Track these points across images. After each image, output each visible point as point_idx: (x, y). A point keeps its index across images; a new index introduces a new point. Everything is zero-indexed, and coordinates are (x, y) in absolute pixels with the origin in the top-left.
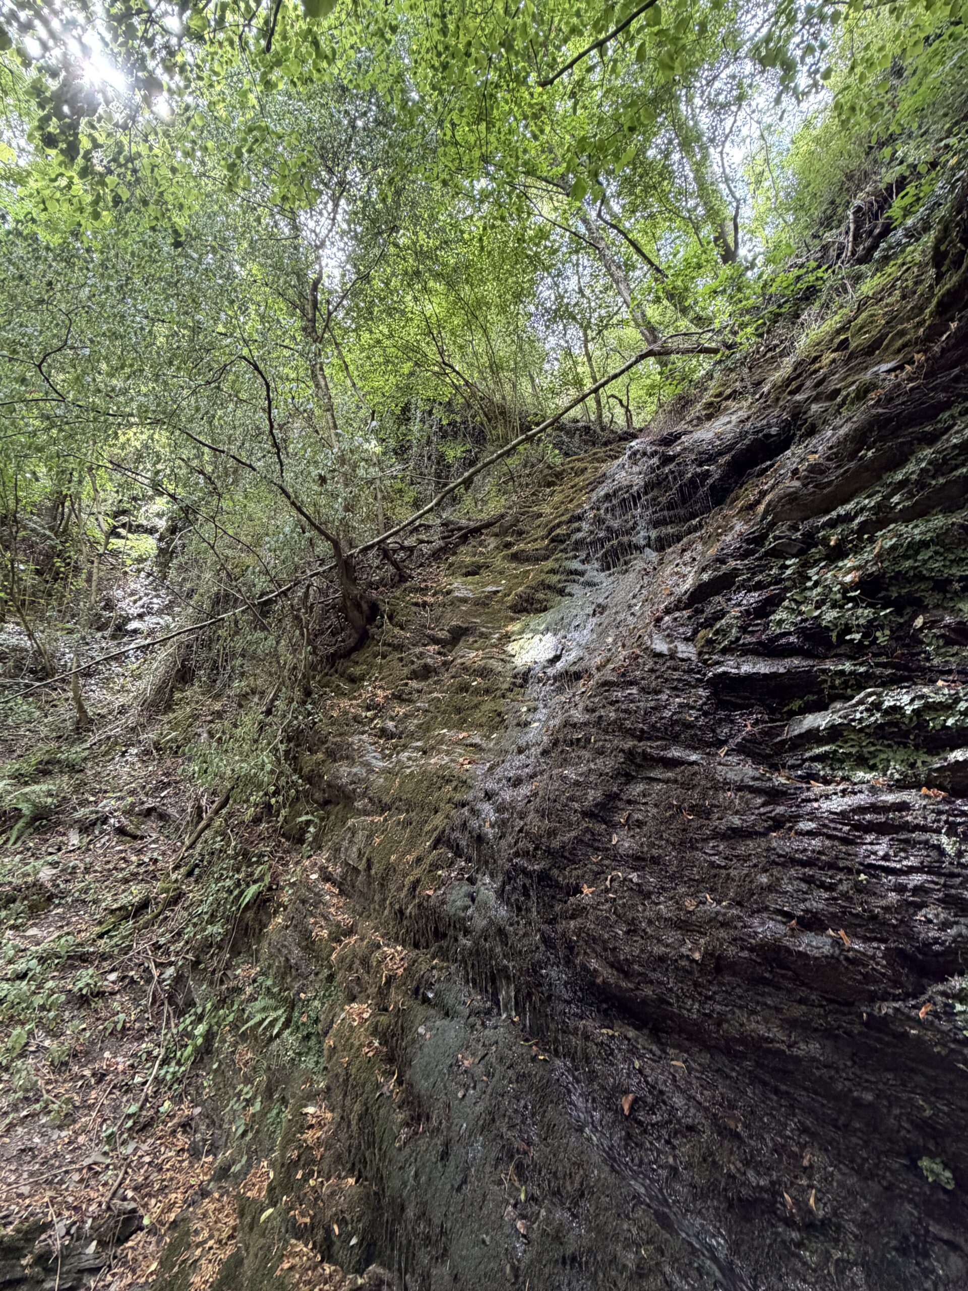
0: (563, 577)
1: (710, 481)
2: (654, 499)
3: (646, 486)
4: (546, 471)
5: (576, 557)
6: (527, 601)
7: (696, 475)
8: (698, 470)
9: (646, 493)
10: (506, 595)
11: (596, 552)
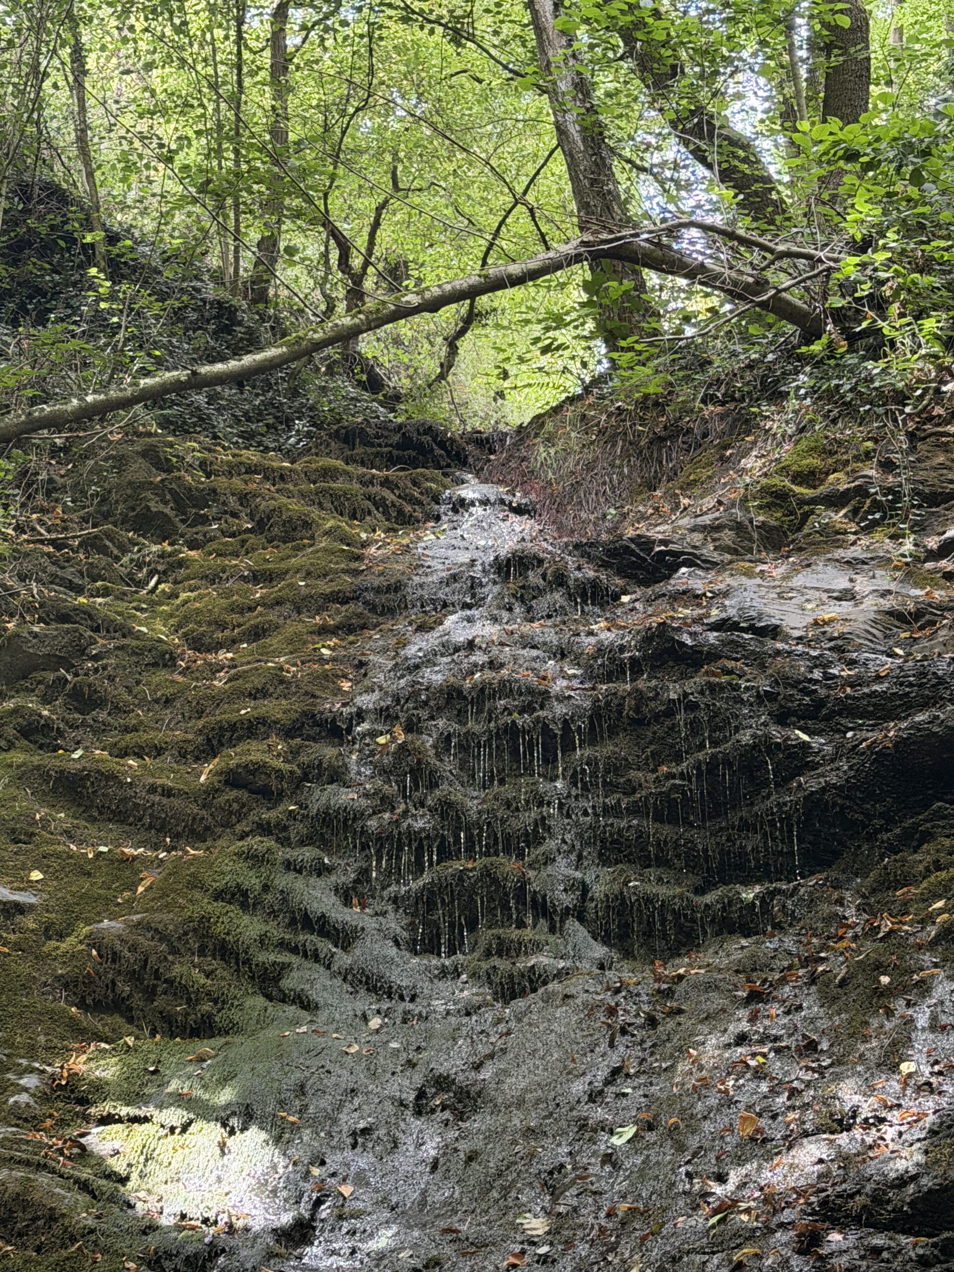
0: (276, 931)
1: (810, 783)
2: (615, 767)
3: (597, 714)
4: (139, 470)
5: (322, 870)
6: (134, 977)
7: (764, 745)
8: (776, 733)
9: (592, 737)
10: (49, 931)
11: (393, 874)
